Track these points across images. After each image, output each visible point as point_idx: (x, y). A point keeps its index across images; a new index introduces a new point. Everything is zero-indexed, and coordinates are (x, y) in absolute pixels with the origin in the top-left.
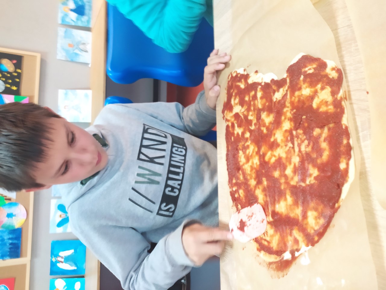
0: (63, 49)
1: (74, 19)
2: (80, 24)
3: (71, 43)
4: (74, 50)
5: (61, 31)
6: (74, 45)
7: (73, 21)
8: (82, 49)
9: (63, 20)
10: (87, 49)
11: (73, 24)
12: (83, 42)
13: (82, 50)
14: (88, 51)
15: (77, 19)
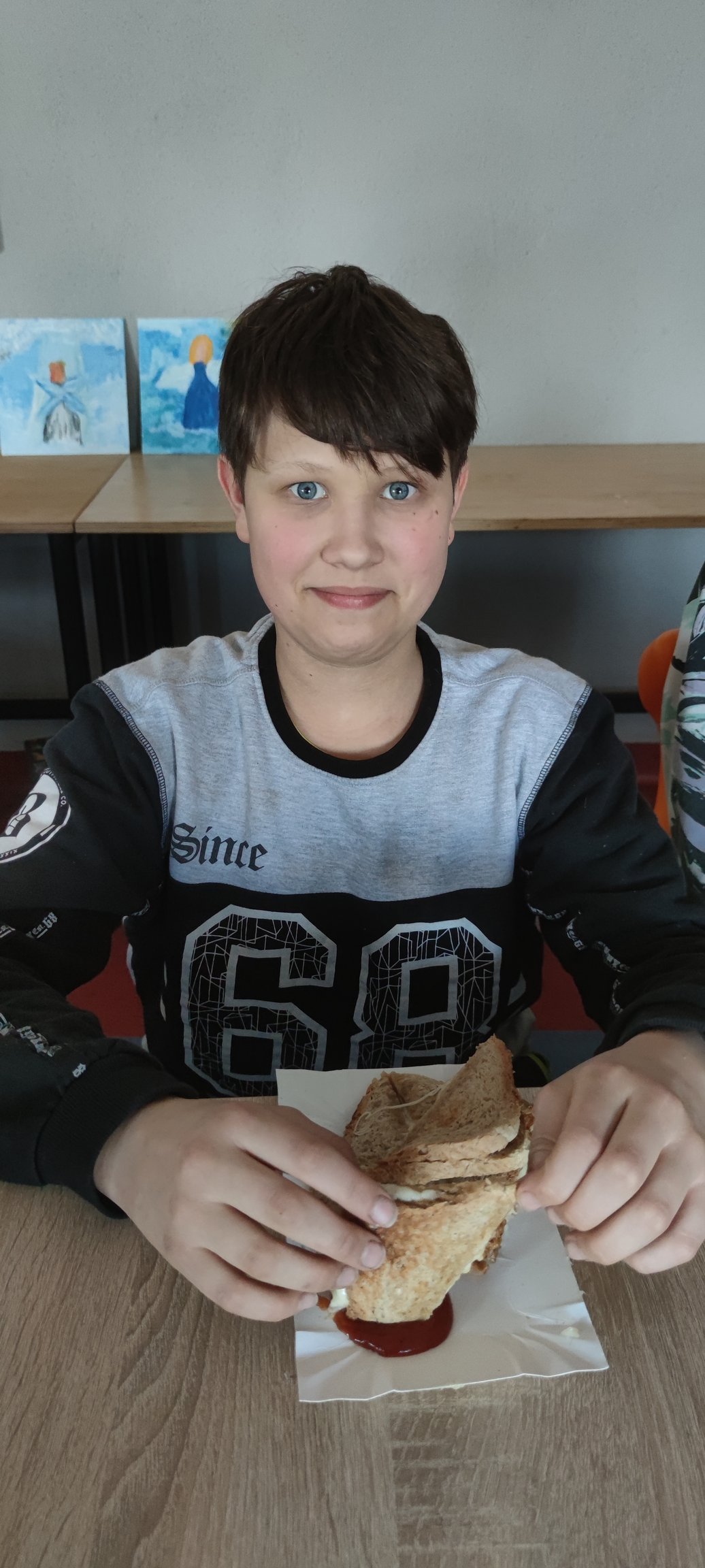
0: (37, 342)
1: (163, 384)
2: (148, 405)
3: (69, 371)
4: (39, 384)
5: (109, 333)
6: (60, 384)
7: (157, 379)
8: (53, 418)
9: (157, 337)
10: (56, 436)
11: (144, 378)
12: (82, 418)
13: (48, 418)
14: (51, 441)
15: (165, 395)
